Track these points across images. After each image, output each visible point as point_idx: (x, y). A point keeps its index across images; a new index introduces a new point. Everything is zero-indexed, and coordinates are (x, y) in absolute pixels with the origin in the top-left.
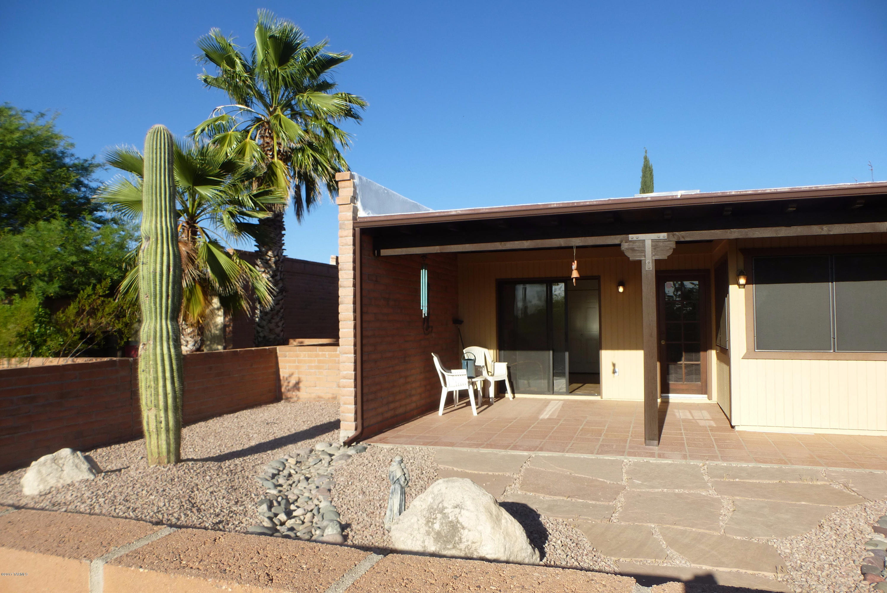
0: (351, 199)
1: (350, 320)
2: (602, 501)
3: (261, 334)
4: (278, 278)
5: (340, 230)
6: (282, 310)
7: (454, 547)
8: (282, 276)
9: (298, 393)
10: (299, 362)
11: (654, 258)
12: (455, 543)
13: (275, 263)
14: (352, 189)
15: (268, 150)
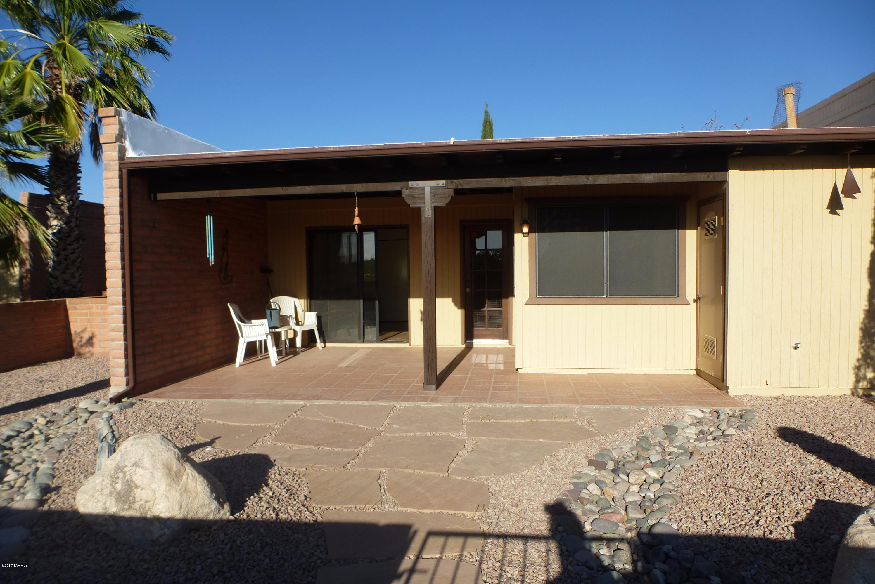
0: (116, 137)
1: (117, 269)
2: (349, 448)
3: (55, 286)
4: (73, 224)
5: (105, 172)
6: (79, 260)
7: (130, 507)
8: (78, 223)
9: (91, 348)
10: (92, 314)
11: (433, 205)
12: (130, 503)
13: (69, 208)
14: (118, 126)
15: (57, 83)
